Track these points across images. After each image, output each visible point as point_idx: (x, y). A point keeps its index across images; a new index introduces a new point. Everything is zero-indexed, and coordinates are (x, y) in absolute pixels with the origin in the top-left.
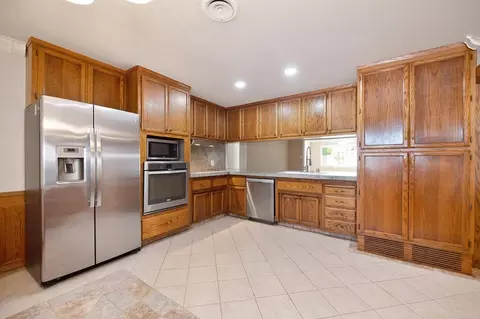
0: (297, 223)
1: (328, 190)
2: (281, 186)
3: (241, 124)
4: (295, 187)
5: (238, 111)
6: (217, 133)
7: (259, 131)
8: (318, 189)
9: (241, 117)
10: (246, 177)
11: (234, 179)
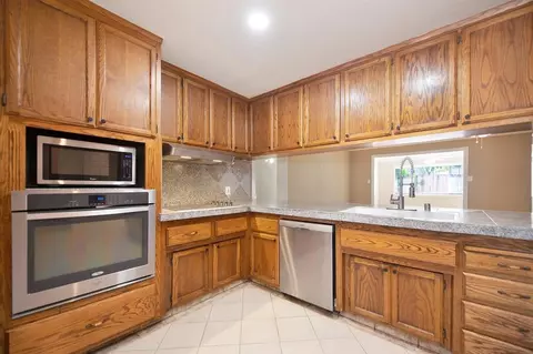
0: (386, 324)
1: (472, 258)
2: (347, 239)
3: (273, 123)
4: (380, 244)
5: (268, 103)
6: (232, 140)
7: (303, 134)
8: (445, 254)
9: (273, 111)
10: (278, 217)
11: (258, 219)
